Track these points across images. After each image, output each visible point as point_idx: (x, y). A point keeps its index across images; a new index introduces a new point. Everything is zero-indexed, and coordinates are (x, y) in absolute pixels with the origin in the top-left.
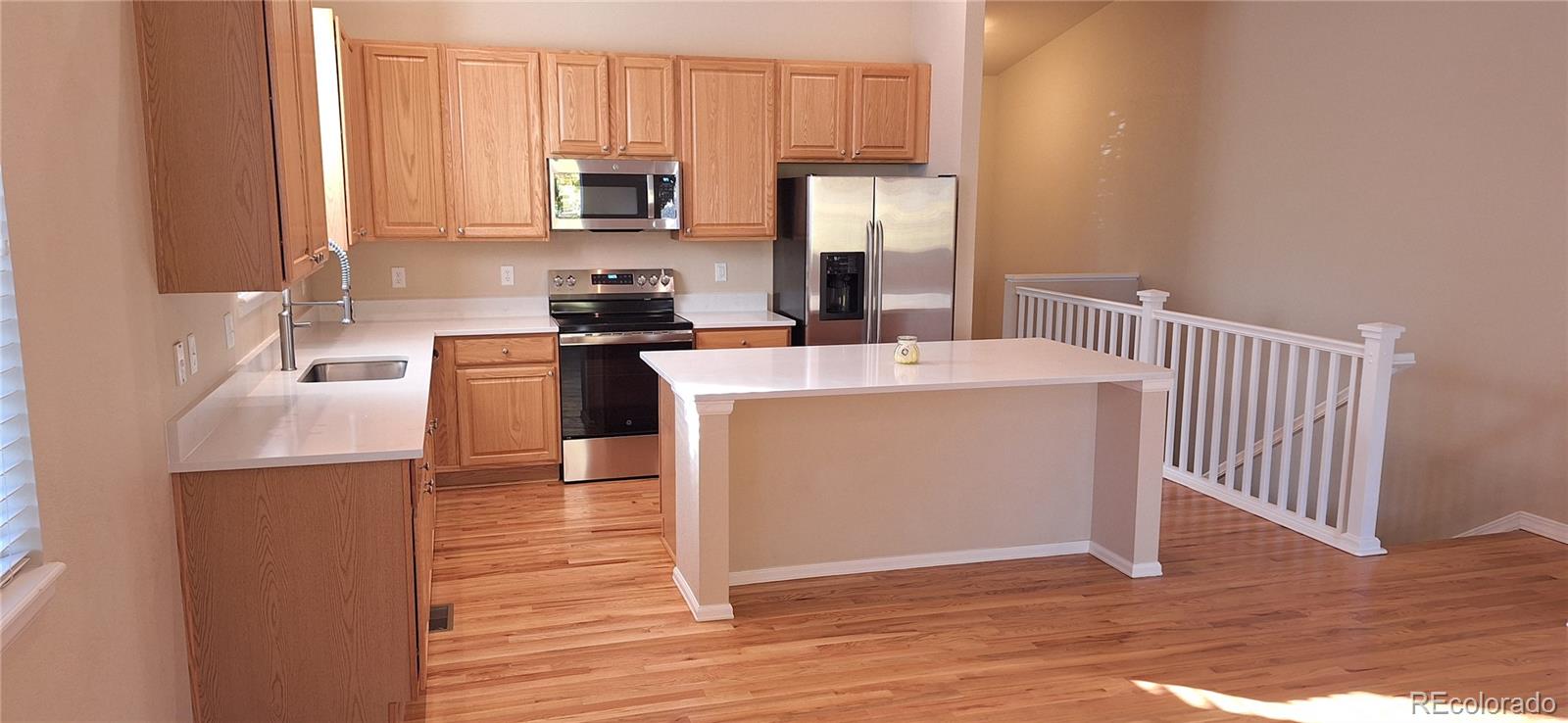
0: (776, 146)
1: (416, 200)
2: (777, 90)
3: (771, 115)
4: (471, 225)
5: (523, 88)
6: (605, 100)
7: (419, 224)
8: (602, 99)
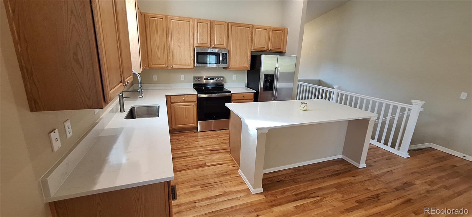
0: (252, 47)
1: (160, 58)
2: (252, 33)
3: (251, 39)
4: (174, 65)
5: (188, 29)
6: (210, 33)
7: (160, 64)
8: (209, 32)
